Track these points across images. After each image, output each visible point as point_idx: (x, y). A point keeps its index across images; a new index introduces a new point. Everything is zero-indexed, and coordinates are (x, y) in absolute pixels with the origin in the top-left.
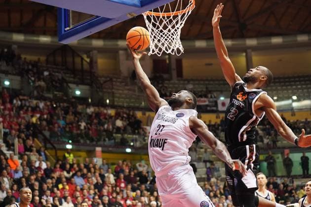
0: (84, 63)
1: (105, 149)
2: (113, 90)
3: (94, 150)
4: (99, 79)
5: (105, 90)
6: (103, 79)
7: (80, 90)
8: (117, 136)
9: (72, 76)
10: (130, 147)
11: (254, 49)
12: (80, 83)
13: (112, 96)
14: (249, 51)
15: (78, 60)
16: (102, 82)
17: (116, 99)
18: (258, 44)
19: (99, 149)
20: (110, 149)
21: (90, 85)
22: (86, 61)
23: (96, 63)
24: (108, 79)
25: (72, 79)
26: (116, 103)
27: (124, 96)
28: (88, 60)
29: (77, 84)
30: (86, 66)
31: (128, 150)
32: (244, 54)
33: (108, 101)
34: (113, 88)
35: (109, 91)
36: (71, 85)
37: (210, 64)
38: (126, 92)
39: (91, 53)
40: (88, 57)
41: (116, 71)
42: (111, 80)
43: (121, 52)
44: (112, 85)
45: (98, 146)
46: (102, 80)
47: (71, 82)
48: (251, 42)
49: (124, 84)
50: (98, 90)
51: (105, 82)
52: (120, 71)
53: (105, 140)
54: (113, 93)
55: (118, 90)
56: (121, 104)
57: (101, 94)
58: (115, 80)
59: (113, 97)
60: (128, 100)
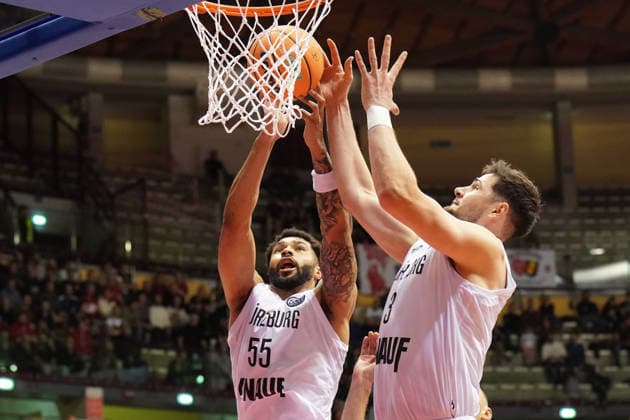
0: (62, 129)
1: (116, 393)
2: (147, 216)
3: (82, 397)
4: (106, 179)
5: (120, 214)
6: (117, 180)
7: (46, 213)
8: (154, 356)
9: (24, 168)
10: (191, 388)
11: (580, 100)
12: (48, 190)
13: (143, 232)
14: (563, 106)
15: (42, 120)
16: (112, 190)
17: (153, 243)
18: (591, 85)
19: (94, 393)
20: (130, 394)
21: (78, 197)
22: (69, 127)
23: (98, 130)
24: (133, 181)
25: (21, 179)
26: (153, 256)
27: (178, 233)
28: (74, 122)
29: (38, 194)
30: (66, 141)
31: (185, 399)
32: (549, 116)
33: (128, 247)
34: (143, 210)
35: (135, 217)
36: (20, 198)
37: (445, 144)
38: (185, 221)
39: (84, 100)
40: (75, 112)
41: (159, 157)
42: (141, 183)
43: (175, 101)
44: (144, 198)
45: (93, 384)
46: (113, 184)
47: (18, 189)
48: (571, 80)
49: (178, 196)
50: (101, 213)
51: (124, 189)
52: (169, 157)
53: (113, 366)
54: (145, 224)
55: (161, 214)
56: (167, 257)
57: (107, 225)
58: (151, 183)
59: (146, 235)
60: (190, 246)
